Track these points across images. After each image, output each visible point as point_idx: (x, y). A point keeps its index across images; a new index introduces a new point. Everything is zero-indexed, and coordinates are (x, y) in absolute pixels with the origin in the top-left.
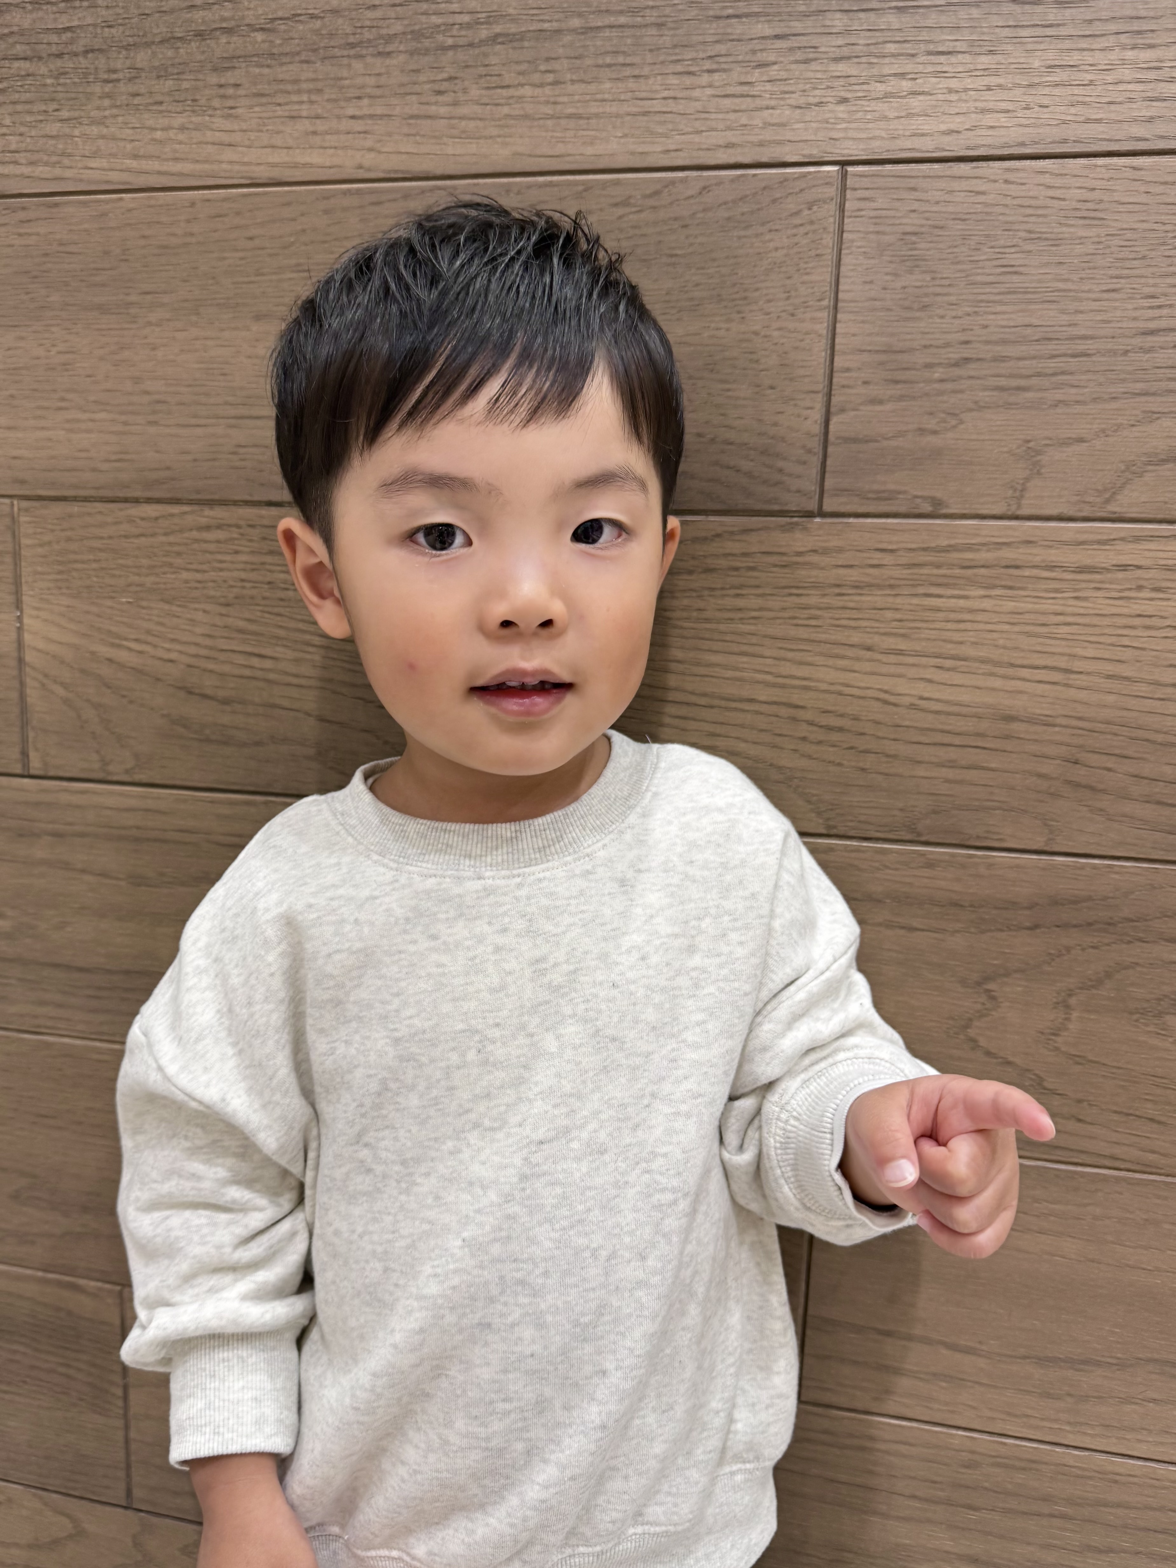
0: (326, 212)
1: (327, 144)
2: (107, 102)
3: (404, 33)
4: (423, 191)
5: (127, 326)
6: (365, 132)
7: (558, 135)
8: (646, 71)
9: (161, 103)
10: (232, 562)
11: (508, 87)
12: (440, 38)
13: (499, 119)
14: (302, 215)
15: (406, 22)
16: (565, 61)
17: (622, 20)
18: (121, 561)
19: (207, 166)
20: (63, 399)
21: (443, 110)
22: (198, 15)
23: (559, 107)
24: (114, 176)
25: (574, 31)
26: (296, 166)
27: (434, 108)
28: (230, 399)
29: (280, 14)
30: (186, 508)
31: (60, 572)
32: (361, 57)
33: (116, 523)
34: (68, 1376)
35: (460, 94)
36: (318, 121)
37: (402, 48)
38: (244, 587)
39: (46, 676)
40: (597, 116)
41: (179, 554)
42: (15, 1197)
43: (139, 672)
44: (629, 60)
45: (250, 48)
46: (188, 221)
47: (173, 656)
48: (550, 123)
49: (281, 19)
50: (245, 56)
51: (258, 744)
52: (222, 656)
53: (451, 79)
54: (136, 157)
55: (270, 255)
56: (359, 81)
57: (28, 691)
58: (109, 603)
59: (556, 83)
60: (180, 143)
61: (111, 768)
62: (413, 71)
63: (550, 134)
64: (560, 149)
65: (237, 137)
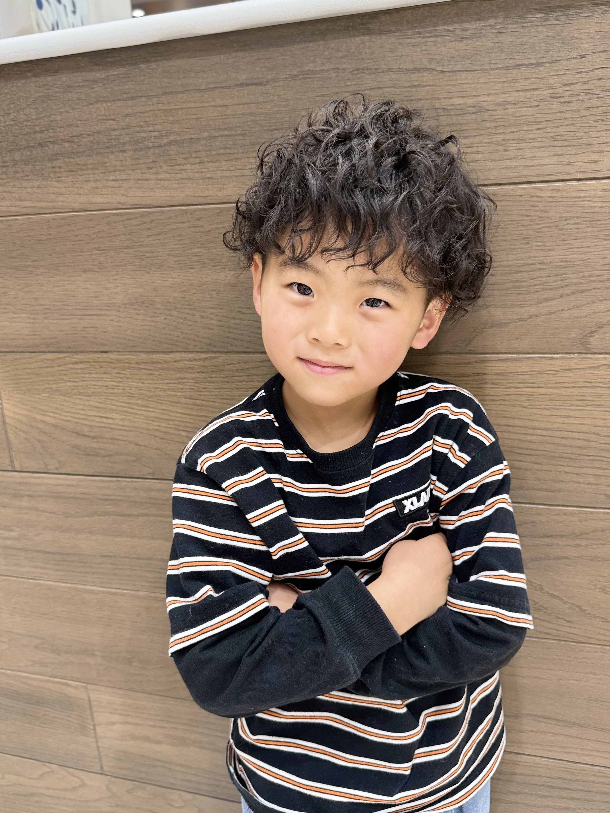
0: (107, 223)
1: (103, 193)
2: (4, 176)
3: (130, 141)
4: (149, 213)
5: (28, 276)
6: (120, 187)
7: (205, 186)
8: (240, 156)
9: (28, 176)
10: (89, 377)
11: (179, 165)
12: (146, 143)
13: (178, 180)
14: (97, 225)
15: (130, 136)
16: (204, 153)
17: (226, 133)
18: (41, 378)
19: (52, 204)
20: (5, 309)
21: (152, 176)
22: (38, 136)
23: (203, 174)
24: (13, 209)
25: (205, 138)
26: (91, 203)
27: (148, 175)
28: (78, 307)
29: (74, 134)
30: (66, 355)
31: (15, 384)
32: (112, 153)
33: (36, 362)
34: (69, 721)
35: (159, 169)
36: (98, 183)
37: (130, 148)
38: (95, 388)
39: (16, 428)
40: (221, 178)
41: (65, 375)
42: (37, 647)
43: (55, 426)
44: (232, 151)
45: (64, 150)
46: (48, 229)
47: (69, 418)
48: (200, 181)
49: (75, 136)
50: (62, 154)
51: (110, 456)
52: (90, 418)
53: (153, 162)
54: (20, 200)
55: (86, 243)
56: (113, 163)
57: (10, 435)
58: (38, 396)
59: (201, 163)
60: (39, 193)
61: (49, 467)
62: (137, 159)
63: (201, 186)
64: (207, 193)
65: (63, 190)
